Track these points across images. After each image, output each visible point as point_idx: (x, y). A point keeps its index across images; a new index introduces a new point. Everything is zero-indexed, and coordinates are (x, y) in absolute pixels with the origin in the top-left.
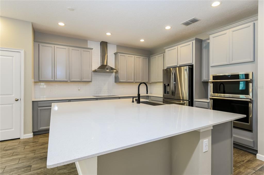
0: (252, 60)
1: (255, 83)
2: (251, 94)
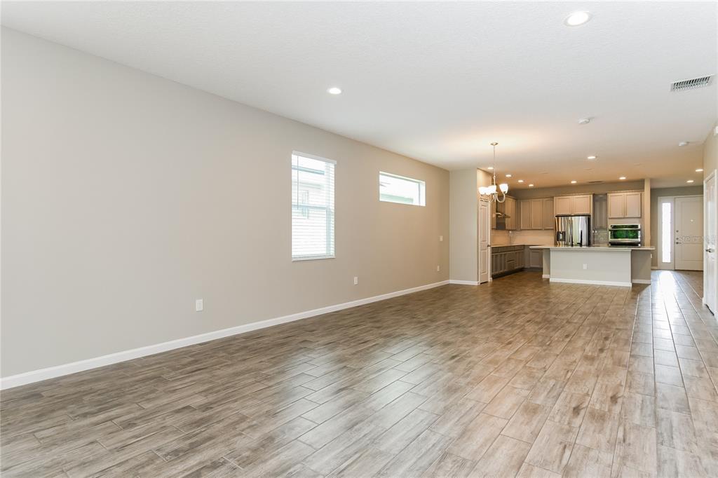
1: (642, 230)
2: (639, 238)
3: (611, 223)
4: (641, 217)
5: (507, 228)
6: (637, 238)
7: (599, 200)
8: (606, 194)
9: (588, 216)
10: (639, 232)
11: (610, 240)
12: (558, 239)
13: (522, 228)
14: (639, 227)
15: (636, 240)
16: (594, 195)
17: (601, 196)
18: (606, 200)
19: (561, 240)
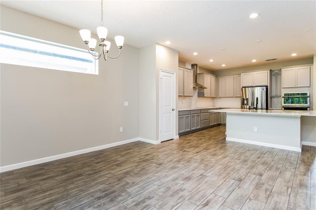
0: (309, 86)
1: (311, 97)
2: (308, 103)
3: (284, 92)
4: (310, 87)
5: (205, 96)
6: (306, 103)
7: (275, 75)
8: (281, 70)
9: (267, 87)
10: (308, 98)
11: (283, 104)
12: (243, 103)
13: (220, 96)
14: (308, 95)
15: (306, 105)
16: (271, 71)
17: (276, 71)
18: (280, 74)
19: (245, 105)
